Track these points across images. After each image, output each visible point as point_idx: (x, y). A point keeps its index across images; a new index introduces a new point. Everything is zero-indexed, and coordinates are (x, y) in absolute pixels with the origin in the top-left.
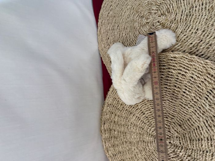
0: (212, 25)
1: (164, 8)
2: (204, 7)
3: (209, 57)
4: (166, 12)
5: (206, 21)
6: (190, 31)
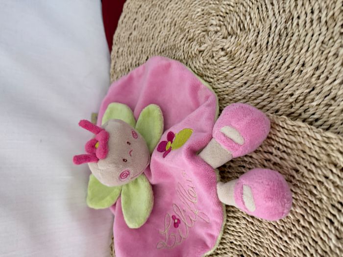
0: (336, 55)
1: (233, 21)
2: (315, 16)
3: (331, 126)
4: (237, 30)
5: (321, 46)
6: (288, 67)
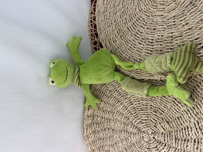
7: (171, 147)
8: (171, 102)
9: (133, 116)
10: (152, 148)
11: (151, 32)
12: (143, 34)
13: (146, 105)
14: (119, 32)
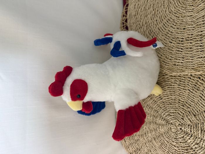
7: (197, 138)
8: (198, 97)
9: (162, 109)
10: (179, 138)
11: (181, 32)
12: (173, 33)
13: (174, 100)
14: (150, 33)
